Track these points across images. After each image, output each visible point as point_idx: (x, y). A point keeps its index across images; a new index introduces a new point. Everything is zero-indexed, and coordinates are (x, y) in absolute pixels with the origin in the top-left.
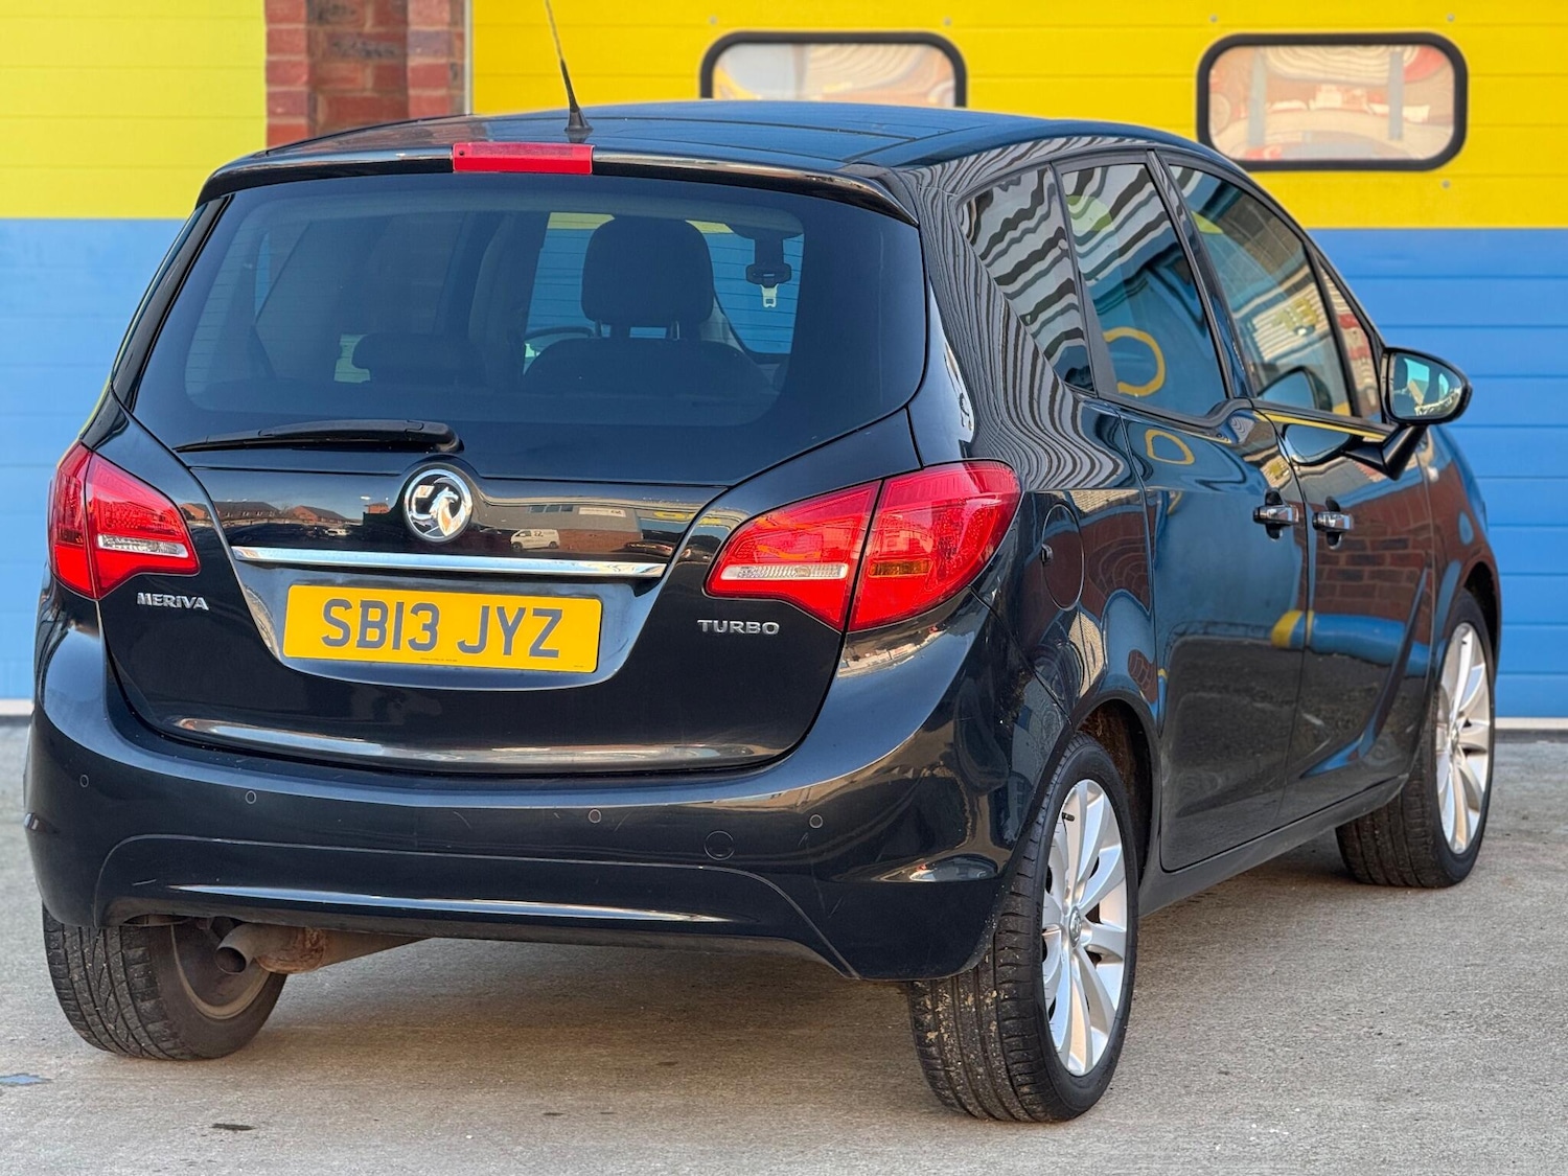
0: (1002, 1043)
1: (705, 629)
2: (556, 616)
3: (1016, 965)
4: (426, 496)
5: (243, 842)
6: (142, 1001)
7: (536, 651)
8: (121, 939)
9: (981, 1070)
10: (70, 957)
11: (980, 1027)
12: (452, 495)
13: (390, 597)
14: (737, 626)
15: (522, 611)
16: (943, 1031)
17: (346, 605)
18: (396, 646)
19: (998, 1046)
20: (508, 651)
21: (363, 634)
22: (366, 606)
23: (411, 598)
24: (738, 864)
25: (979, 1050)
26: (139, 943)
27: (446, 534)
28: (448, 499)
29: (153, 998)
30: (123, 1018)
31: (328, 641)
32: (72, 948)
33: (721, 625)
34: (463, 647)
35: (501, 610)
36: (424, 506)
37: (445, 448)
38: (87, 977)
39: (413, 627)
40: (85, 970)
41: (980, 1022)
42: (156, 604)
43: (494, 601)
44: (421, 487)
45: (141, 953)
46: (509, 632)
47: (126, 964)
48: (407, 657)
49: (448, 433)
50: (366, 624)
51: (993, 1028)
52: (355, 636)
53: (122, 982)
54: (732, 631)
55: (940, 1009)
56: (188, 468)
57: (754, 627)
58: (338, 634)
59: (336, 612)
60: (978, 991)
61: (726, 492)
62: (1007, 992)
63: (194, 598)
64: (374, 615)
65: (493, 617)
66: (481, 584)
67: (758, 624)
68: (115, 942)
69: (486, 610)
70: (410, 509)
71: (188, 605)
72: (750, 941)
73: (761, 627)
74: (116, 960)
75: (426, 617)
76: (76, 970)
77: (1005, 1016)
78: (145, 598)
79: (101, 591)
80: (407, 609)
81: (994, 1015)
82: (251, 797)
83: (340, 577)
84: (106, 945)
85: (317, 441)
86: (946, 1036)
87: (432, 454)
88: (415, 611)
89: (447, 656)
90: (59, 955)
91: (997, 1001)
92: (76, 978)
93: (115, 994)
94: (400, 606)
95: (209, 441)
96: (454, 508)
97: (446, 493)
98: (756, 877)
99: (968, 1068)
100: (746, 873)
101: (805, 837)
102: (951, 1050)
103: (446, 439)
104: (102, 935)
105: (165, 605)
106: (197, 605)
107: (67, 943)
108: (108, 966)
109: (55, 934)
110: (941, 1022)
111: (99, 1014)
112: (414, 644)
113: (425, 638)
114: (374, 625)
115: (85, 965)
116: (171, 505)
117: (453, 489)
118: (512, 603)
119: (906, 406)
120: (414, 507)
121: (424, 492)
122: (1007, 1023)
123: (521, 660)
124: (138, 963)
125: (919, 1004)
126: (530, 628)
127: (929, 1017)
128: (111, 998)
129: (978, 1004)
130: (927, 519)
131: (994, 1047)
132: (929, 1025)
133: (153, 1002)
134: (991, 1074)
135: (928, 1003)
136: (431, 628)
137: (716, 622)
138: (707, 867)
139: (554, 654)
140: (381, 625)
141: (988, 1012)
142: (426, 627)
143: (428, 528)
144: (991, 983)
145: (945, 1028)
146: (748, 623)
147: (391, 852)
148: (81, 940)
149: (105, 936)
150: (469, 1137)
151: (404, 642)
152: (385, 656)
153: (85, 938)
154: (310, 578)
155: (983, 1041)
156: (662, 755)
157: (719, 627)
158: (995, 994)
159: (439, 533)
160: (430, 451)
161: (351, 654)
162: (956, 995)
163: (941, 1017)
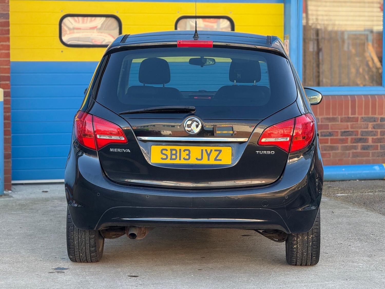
0: (312, 247)
1: (257, 153)
2: (220, 151)
3: (317, 229)
4: (190, 124)
5: (145, 207)
6: (92, 248)
7: (216, 159)
8: (89, 233)
9: (305, 254)
10: (75, 238)
11: (307, 244)
12: (196, 123)
13: (178, 148)
14: (265, 152)
15: (211, 150)
16: (298, 245)
17: (166, 150)
18: (180, 159)
19: (311, 248)
20: (209, 160)
21: (171, 157)
22: (172, 150)
23: (183, 148)
24: (270, 208)
25: (306, 249)
26: (93, 234)
27: (195, 133)
28: (196, 124)
29: (94, 247)
30: (86, 252)
31: (162, 159)
32: (76, 236)
33: (261, 152)
34: (197, 159)
35: (206, 150)
36: (189, 126)
37: (193, 112)
38: (79, 242)
39: (184, 155)
40: (79, 241)
41: (308, 242)
42: (115, 151)
43: (204, 148)
44: (188, 122)
45: (94, 236)
46: (209, 155)
47: (90, 239)
48: (183, 162)
49: (195, 109)
50: (172, 154)
51: (311, 244)
52: (169, 157)
53: (88, 244)
54: (264, 153)
55: (298, 240)
56: (123, 118)
57: (269, 152)
58: (165, 157)
59: (164, 152)
60: (308, 235)
61: (261, 121)
62: (315, 235)
63: (126, 150)
64: (174, 152)
65: (204, 152)
66: (200, 144)
67: (270, 152)
68: (87, 234)
69: (202, 150)
70: (186, 127)
71: (125, 151)
72: (269, 226)
73: (271, 152)
74: (87, 238)
75: (187, 152)
76: (76, 241)
77: (314, 241)
78: (111, 150)
79: (98, 148)
80: (182, 151)
81: (311, 241)
82: (148, 196)
83: (164, 144)
84: (85, 235)
85: (159, 111)
86: (299, 246)
87: (189, 114)
88: (184, 151)
89: (193, 161)
90: (72, 238)
91: (312, 238)
92: (76, 243)
93: (85, 247)
94: (180, 150)
95: (130, 112)
96: (197, 126)
97: (195, 123)
98: (273, 210)
99: (302, 254)
100: (271, 210)
101: (284, 201)
102: (299, 249)
103: (194, 110)
104: (84, 232)
105: (118, 151)
106: (127, 151)
107: (75, 235)
108: (85, 240)
109: (71, 233)
110: (298, 243)
111: (79, 252)
112: (184, 159)
113: (187, 157)
114: (174, 154)
115: (79, 240)
116: (119, 127)
117: (197, 122)
118: (209, 149)
119: (296, 101)
120: (187, 126)
121: (189, 123)
122: (314, 242)
123: (212, 162)
124: (93, 239)
125: (293, 239)
126: (214, 154)
127: (295, 242)
128: (84, 248)
129: (308, 238)
130: (301, 127)
131: (310, 248)
132: (295, 244)
133: (94, 248)
134: (307, 255)
135: (295, 239)
136: (189, 155)
137: (260, 152)
138: (262, 209)
139: (221, 160)
140: (176, 155)
141: (310, 240)
142: (187, 155)
143: (191, 131)
144: (311, 233)
145: (299, 244)
146: (268, 152)
147: (185, 208)
148: (78, 234)
149: (85, 232)
150: (192, 275)
151: (182, 158)
152: (177, 162)
153: (79, 233)
154: (156, 144)
155: (307, 247)
156: (247, 183)
157: (261, 153)
158: (312, 236)
159: (193, 132)
160: (189, 113)
161: (168, 161)
162: (302, 237)
163: (298, 242)
